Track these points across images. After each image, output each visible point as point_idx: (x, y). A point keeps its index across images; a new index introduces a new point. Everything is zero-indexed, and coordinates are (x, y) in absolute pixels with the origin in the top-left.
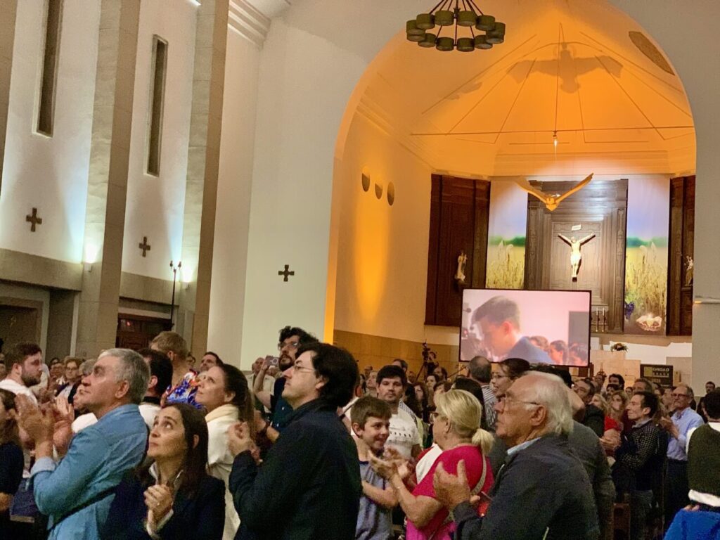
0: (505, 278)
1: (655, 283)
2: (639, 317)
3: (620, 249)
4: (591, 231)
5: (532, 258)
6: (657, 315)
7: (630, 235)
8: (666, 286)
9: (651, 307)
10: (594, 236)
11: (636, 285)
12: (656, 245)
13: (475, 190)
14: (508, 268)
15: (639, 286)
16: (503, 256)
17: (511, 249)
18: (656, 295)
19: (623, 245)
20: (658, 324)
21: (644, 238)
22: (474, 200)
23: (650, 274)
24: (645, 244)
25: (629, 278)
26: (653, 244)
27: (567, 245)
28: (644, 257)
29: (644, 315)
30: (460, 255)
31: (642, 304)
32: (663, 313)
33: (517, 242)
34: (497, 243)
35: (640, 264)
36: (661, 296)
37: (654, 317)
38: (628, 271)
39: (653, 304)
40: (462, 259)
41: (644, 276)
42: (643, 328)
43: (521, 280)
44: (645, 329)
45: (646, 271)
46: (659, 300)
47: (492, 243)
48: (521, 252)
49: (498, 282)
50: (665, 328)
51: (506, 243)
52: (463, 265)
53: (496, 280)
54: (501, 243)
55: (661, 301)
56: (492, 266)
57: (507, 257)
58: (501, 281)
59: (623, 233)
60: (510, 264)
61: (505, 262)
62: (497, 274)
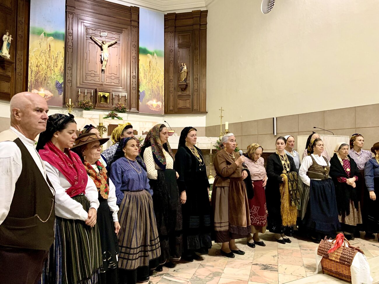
0: (47, 63)
1: (157, 80)
2: (148, 101)
3: (134, 54)
4: (114, 39)
5: (70, 50)
6: (160, 101)
7: (141, 46)
8: (164, 82)
9: (155, 95)
10: (116, 43)
11: (145, 80)
12: (157, 55)
14: (49, 55)
15: (148, 81)
16: (44, 46)
17: (52, 40)
18: (158, 88)
19: (136, 52)
20: (159, 107)
21: (150, 49)
23: (154, 74)
24: (151, 53)
25: (141, 75)
26: (155, 54)
27: (97, 45)
28: (150, 62)
29: (151, 100)
31: (150, 93)
32: (162, 100)
33: (56, 36)
34: (39, 33)
35: (148, 66)
36: (161, 88)
37: (157, 102)
38: (140, 70)
39: (156, 93)
40: (7, 38)
41: (150, 74)
42: (150, 108)
43: (61, 67)
44: (152, 109)
45: (151, 72)
46: (160, 91)
47: (34, 33)
48: (61, 45)
49: (41, 67)
50: (164, 109)
51: (47, 35)
52: (9, 43)
53: (39, 64)
54: (43, 34)
55: (161, 92)
56: (34, 52)
57: (49, 46)
58: (43, 66)
59: (136, 44)
60: (51, 53)
61: (46, 50)
62: (39, 60)
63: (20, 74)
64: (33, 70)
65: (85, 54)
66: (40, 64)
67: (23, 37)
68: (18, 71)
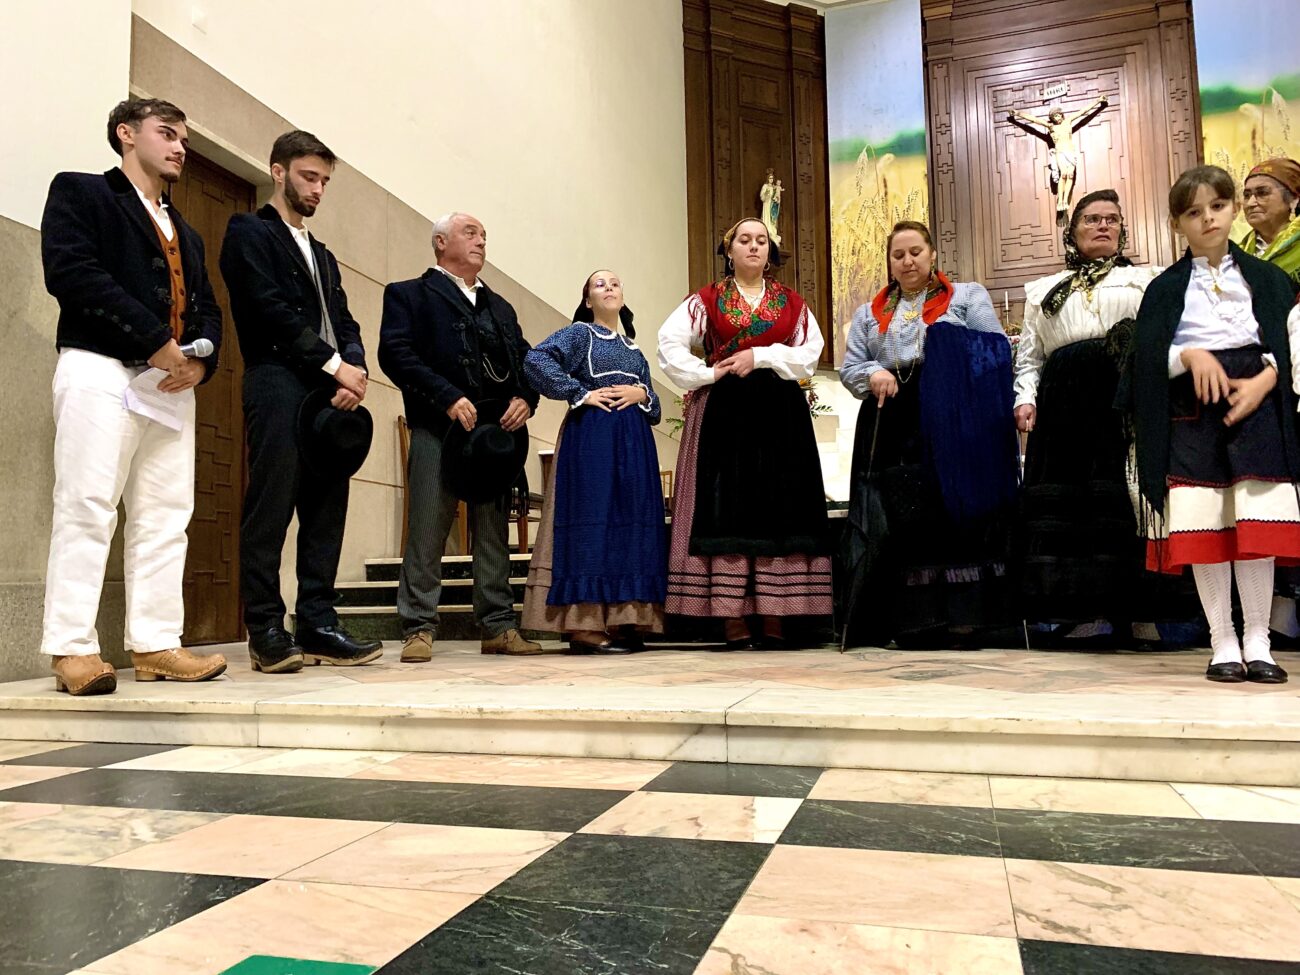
3: (1181, 125)
5: (945, 181)
7: (1207, 82)
10: (1104, 105)
12: (1284, 97)
13: (788, 32)
14: (886, 212)
16: (871, 185)
17: (891, 164)
19: (1189, 114)
21: (1247, 82)
22: (789, 53)
24: (1255, 99)
26: (1276, 97)
27: (1034, 136)
28: (1254, 133)
30: (767, 182)
33: (902, 148)
34: (854, 155)
35: (1244, 152)
40: (770, 192)
47: (840, 159)
48: (915, 171)
49: (864, 251)
51: (875, 154)
52: (775, 205)
53: (858, 245)
54: (863, 155)
56: (843, 213)
57: (883, 185)
58: (869, 247)
59: (1186, 84)
60: (890, 202)
61: (876, 199)
62: (858, 231)
63: (809, 286)
64: (844, 266)
65: (996, 176)
66: (862, 244)
67: (813, 179)
68: (803, 277)
